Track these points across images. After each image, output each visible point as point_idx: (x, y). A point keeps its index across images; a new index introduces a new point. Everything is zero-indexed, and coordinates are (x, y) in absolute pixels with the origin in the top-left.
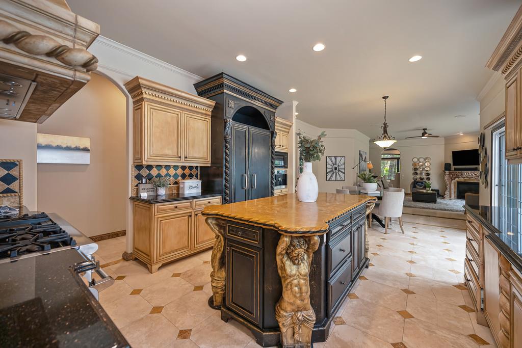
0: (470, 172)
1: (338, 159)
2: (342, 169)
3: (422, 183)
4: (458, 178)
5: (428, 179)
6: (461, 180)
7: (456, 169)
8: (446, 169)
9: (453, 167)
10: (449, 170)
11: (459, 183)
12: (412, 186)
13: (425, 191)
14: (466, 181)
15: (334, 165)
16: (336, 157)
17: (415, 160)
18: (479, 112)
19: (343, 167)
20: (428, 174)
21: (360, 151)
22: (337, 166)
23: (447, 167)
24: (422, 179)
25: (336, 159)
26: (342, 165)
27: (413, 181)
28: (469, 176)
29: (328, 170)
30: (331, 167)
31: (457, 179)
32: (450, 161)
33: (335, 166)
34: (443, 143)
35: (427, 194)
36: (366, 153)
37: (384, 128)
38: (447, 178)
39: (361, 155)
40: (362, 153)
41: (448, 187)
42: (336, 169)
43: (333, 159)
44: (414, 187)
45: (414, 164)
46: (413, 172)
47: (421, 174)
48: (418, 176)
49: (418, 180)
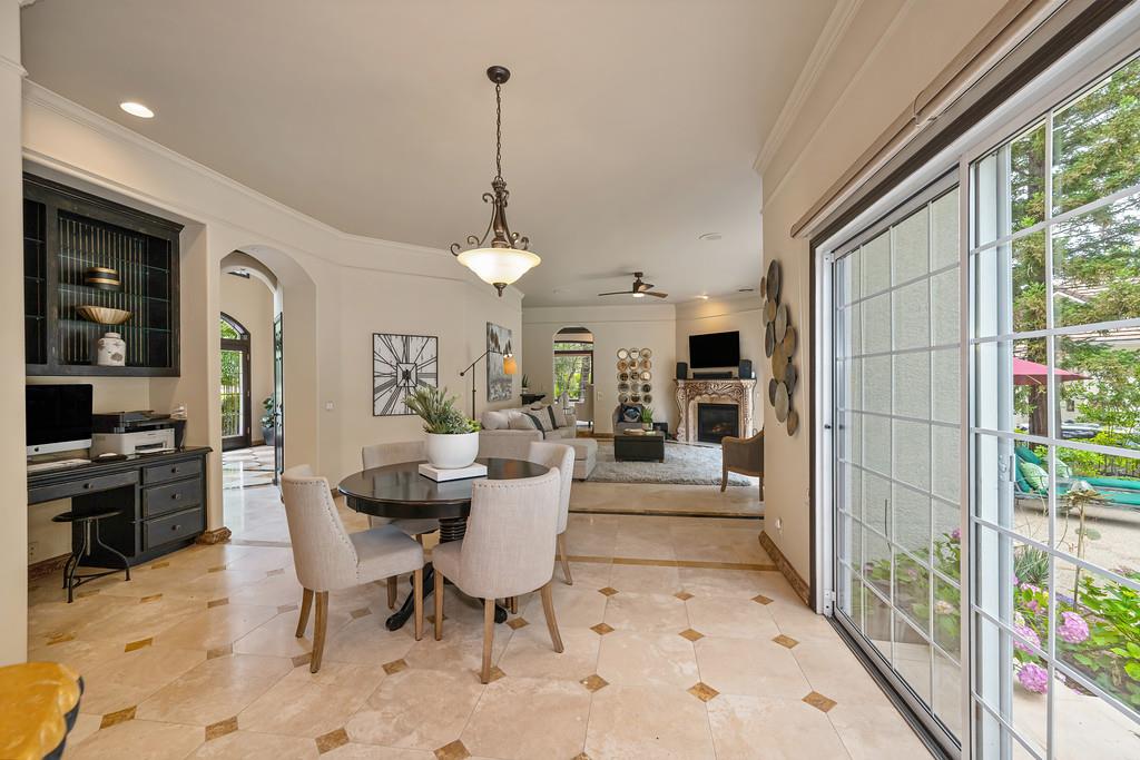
0: (719, 382)
1: (415, 344)
2: (428, 375)
3: (636, 410)
4: (701, 395)
5: (648, 399)
6: (705, 399)
7: (696, 376)
8: (679, 377)
9: (691, 372)
10: (685, 378)
11: (701, 407)
12: (617, 418)
13: (640, 432)
14: (714, 402)
15: (399, 362)
16: (406, 339)
17: (623, 355)
18: (761, 207)
19: (431, 369)
20: (647, 388)
21: (488, 324)
22: (409, 367)
23: (681, 371)
24: (636, 399)
25: (406, 344)
26: (428, 363)
27: (619, 404)
28: (719, 390)
29: (380, 382)
30: (388, 369)
31: (698, 398)
32: (686, 359)
33: (404, 367)
34: (673, 317)
35: (645, 439)
36: (510, 332)
37: (495, 202)
38: (680, 395)
39: (493, 337)
40: (496, 330)
41: (683, 416)
42: (406, 375)
43: (397, 343)
44: (621, 419)
45: (622, 365)
46: (619, 382)
47: (635, 387)
48: (629, 393)
49: (630, 402)
